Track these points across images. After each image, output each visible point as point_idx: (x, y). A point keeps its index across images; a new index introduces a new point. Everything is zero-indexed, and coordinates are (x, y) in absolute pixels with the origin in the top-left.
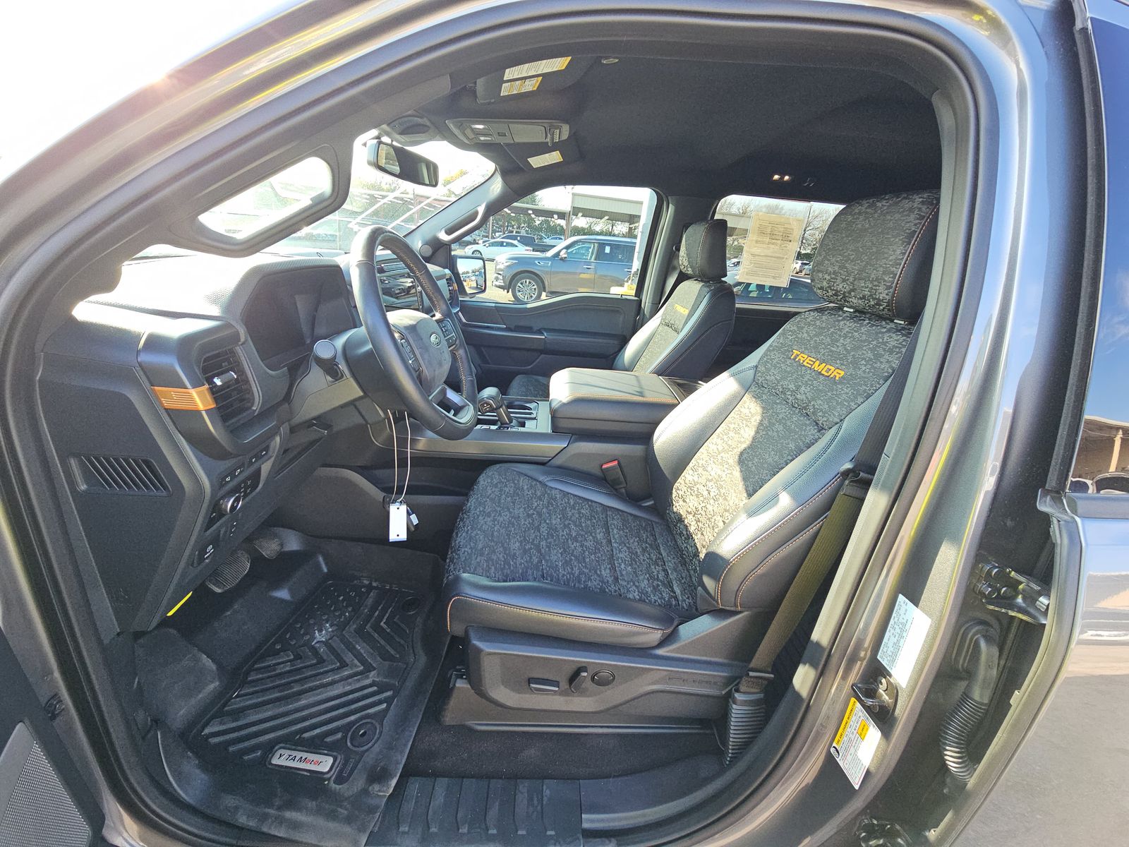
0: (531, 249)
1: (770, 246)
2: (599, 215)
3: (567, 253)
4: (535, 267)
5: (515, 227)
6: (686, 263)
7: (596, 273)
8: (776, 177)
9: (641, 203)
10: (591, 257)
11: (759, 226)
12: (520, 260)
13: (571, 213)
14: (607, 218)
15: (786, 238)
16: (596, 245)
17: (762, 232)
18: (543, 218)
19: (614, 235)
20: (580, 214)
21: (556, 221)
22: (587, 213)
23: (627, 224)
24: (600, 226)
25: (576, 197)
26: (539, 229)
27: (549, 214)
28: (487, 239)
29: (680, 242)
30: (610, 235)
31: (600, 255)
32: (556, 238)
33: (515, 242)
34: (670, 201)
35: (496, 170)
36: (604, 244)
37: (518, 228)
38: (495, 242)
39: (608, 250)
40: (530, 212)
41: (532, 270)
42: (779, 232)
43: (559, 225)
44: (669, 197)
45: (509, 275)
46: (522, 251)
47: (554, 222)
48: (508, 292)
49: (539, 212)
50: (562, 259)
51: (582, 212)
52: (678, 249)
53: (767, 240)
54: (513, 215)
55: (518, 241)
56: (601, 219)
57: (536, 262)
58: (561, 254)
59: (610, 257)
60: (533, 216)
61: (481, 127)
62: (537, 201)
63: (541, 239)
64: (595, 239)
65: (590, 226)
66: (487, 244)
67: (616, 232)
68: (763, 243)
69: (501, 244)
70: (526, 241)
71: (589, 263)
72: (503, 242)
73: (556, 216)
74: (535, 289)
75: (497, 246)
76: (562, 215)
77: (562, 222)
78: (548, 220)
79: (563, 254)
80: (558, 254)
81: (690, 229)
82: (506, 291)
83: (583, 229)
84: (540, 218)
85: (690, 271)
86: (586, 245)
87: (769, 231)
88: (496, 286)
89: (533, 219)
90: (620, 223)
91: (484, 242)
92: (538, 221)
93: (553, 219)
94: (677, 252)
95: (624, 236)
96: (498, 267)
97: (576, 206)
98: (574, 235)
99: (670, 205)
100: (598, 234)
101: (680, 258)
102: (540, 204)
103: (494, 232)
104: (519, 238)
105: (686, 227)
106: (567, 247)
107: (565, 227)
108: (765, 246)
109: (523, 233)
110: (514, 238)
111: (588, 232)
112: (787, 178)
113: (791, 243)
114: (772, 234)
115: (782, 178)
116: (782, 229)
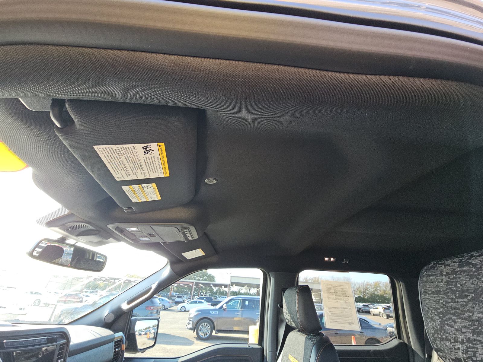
0: (211, 304)
1: (337, 300)
2: (242, 285)
3: (226, 306)
4: (210, 315)
5: (204, 293)
6: (289, 318)
7: (242, 316)
8: (326, 259)
9: (260, 279)
10: (239, 308)
11: (326, 288)
12: (203, 311)
13: (230, 285)
14: (246, 286)
15: (345, 295)
16: (241, 300)
17: (329, 292)
18: (218, 288)
19: (251, 295)
20: (234, 285)
21: (223, 289)
22: (237, 284)
23: (256, 289)
24: (244, 290)
25: (232, 278)
26: (216, 293)
27: (220, 286)
28: (189, 300)
29: (282, 301)
30: (248, 295)
31: (243, 306)
32: (223, 298)
33: (203, 301)
34: (271, 275)
35: (168, 262)
36: (245, 300)
37: (206, 293)
38: (193, 301)
39: (247, 303)
40: (212, 285)
41: (208, 317)
42: (339, 291)
43: (225, 291)
44: (270, 273)
45: (196, 321)
46: (206, 306)
47: (222, 289)
48: (194, 332)
49: (215, 285)
50: (224, 310)
51: (235, 284)
52: (282, 306)
53: (334, 296)
54: (204, 287)
55: (205, 300)
56: (244, 287)
57: (211, 312)
58: (223, 307)
59: (249, 307)
60: (213, 287)
61: (134, 229)
62: (215, 280)
63: (216, 298)
64: (240, 298)
65: (239, 291)
66: (189, 302)
67: (251, 293)
68: (332, 299)
69: (196, 302)
70: (208, 300)
71: (238, 311)
72: (197, 301)
73: (223, 287)
74: (209, 329)
75: (194, 303)
76: (226, 286)
77: (226, 289)
78: (220, 289)
79: (224, 307)
80: (222, 307)
81: (286, 292)
82: (193, 331)
83: (236, 292)
84: (216, 288)
85: (293, 325)
86: (237, 300)
87: (333, 291)
88: (188, 328)
89: (213, 289)
90: (252, 288)
91: (188, 302)
92: (215, 289)
93: (222, 288)
94: (281, 309)
95: (255, 295)
96: (190, 316)
97: (232, 281)
98: (232, 295)
99: (271, 278)
100: (243, 294)
101: (284, 314)
102: (216, 281)
103: (194, 296)
104: (205, 299)
105: (284, 290)
106: (227, 303)
107: (227, 292)
108: (335, 301)
109: (208, 296)
110: (203, 299)
111: (238, 293)
112: (332, 259)
113: (349, 298)
114: (336, 293)
115: (330, 259)
116: (340, 289)
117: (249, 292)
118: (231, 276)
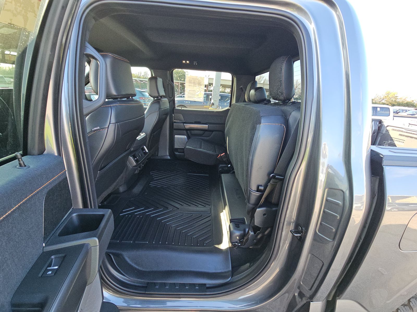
1: (194, 87)
8: (184, 62)
9: (213, 79)
11: (189, 80)
13: (208, 85)
15: (200, 84)
17: (190, 82)
19: (225, 93)
30: (224, 93)
42: (197, 82)
51: (212, 84)
57: (185, 102)
67: (226, 92)
72: (182, 96)
87: (193, 82)
90: (227, 88)
97: (210, 82)
112: (188, 62)
113: (201, 86)
114: (194, 83)
115: (186, 62)
116: (198, 81)
117: (224, 91)
118: (209, 79)
